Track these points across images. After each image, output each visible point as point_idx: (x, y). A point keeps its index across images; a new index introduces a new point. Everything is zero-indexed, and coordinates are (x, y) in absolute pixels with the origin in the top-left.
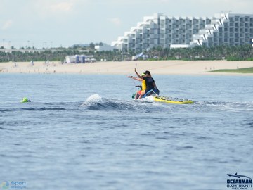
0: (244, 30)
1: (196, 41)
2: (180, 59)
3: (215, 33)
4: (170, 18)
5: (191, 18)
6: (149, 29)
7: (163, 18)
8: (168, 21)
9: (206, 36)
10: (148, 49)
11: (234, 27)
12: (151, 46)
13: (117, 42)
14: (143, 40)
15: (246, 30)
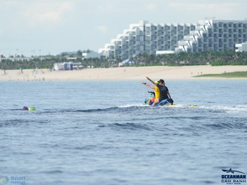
0: (228, 36)
1: (181, 47)
2: (165, 65)
3: (199, 40)
4: (156, 25)
5: (176, 25)
6: (135, 36)
7: (148, 25)
8: (154, 28)
9: (191, 42)
10: (134, 56)
11: (218, 33)
12: (137, 52)
13: (104, 49)
14: (130, 47)
15: (230, 36)
